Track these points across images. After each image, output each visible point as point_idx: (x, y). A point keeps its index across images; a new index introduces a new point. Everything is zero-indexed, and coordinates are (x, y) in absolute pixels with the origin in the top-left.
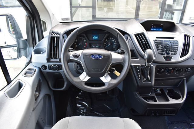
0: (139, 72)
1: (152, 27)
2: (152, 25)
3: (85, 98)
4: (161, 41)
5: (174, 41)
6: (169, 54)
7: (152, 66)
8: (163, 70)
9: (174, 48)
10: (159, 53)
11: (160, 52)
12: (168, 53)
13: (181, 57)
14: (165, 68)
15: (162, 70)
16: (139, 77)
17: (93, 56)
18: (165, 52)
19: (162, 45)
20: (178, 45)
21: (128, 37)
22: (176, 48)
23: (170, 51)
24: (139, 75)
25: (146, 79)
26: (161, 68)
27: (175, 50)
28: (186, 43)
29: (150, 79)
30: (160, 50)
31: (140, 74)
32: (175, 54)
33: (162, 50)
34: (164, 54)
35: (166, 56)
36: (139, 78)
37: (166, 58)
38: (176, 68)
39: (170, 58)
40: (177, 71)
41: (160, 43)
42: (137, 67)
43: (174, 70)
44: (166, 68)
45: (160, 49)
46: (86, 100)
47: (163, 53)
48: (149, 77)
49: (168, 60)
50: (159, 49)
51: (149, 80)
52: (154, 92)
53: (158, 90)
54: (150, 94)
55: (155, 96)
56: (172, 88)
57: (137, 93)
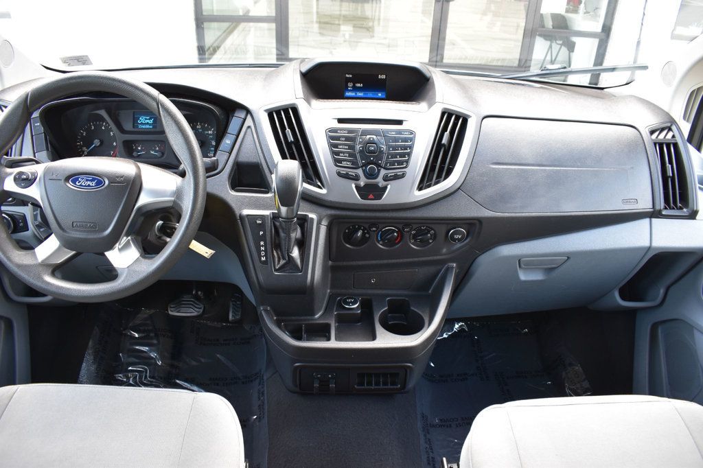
0: (263, 238)
1: (350, 85)
2: (349, 80)
3: (152, 335)
4: (350, 131)
5: (399, 132)
6: (376, 178)
7: (312, 219)
8: (364, 234)
9: (394, 156)
10: (339, 174)
11: (343, 171)
12: (371, 175)
13: (420, 189)
14: (367, 226)
15: (359, 234)
16: (263, 253)
17: (74, 182)
18: (360, 172)
19: (351, 147)
20: (411, 147)
21: (245, 120)
22: (402, 155)
23: (379, 166)
24: (263, 248)
25: (284, 261)
26: (354, 226)
27: (400, 163)
28: (445, 141)
29: (298, 261)
30: (344, 164)
31: (265, 246)
32: (396, 177)
33: (349, 164)
34: (356, 178)
35: (366, 185)
36: (260, 256)
37: (364, 191)
38: (407, 225)
39: (379, 192)
40: (415, 237)
41: (347, 139)
42: (259, 222)
43: (401, 233)
44: (374, 225)
45: (345, 160)
46: (155, 342)
47: (352, 172)
48: (295, 253)
49: (371, 196)
50: (340, 161)
51: (297, 266)
52: (335, 309)
53: (351, 302)
54: (317, 316)
55: (334, 322)
56: (406, 296)
57: (266, 311)
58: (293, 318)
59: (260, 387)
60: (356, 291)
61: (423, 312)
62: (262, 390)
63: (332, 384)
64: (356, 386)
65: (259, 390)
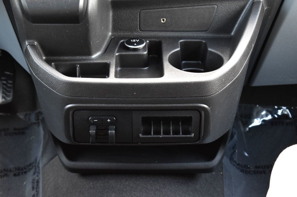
52: (116, 50)
53: (136, 42)
54: (94, 56)
55: (114, 61)
56: (203, 38)
57: (33, 46)
58: (66, 58)
59: (35, 176)
60: (143, 34)
61: (222, 52)
62: (37, 178)
63: (111, 130)
64: (140, 135)
65: (34, 180)
